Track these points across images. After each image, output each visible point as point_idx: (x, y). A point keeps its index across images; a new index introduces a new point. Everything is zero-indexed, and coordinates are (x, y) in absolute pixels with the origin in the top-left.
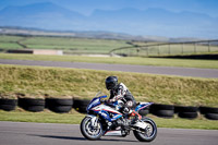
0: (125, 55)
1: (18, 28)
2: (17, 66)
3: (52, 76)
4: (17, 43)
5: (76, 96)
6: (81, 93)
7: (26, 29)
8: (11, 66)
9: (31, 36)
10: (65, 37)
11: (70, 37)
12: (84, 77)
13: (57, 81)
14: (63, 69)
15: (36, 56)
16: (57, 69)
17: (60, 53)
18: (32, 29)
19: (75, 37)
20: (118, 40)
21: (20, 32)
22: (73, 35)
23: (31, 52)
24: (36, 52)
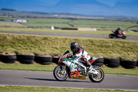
0: (136, 31)
1: (68, 14)
2: (68, 38)
3: (90, 44)
4: (68, 23)
5: (106, 56)
6: (109, 54)
7: (73, 15)
8: (65, 37)
9: (76, 19)
10: (98, 20)
11: (101, 20)
12: (111, 44)
13: (93, 47)
14: (97, 39)
15: (80, 32)
16: (94, 39)
17: (95, 29)
18: (77, 15)
19: (104, 20)
20: (132, 22)
21: (70, 16)
22: (103, 18)
23: (77, 29)
24: (80, 29)
